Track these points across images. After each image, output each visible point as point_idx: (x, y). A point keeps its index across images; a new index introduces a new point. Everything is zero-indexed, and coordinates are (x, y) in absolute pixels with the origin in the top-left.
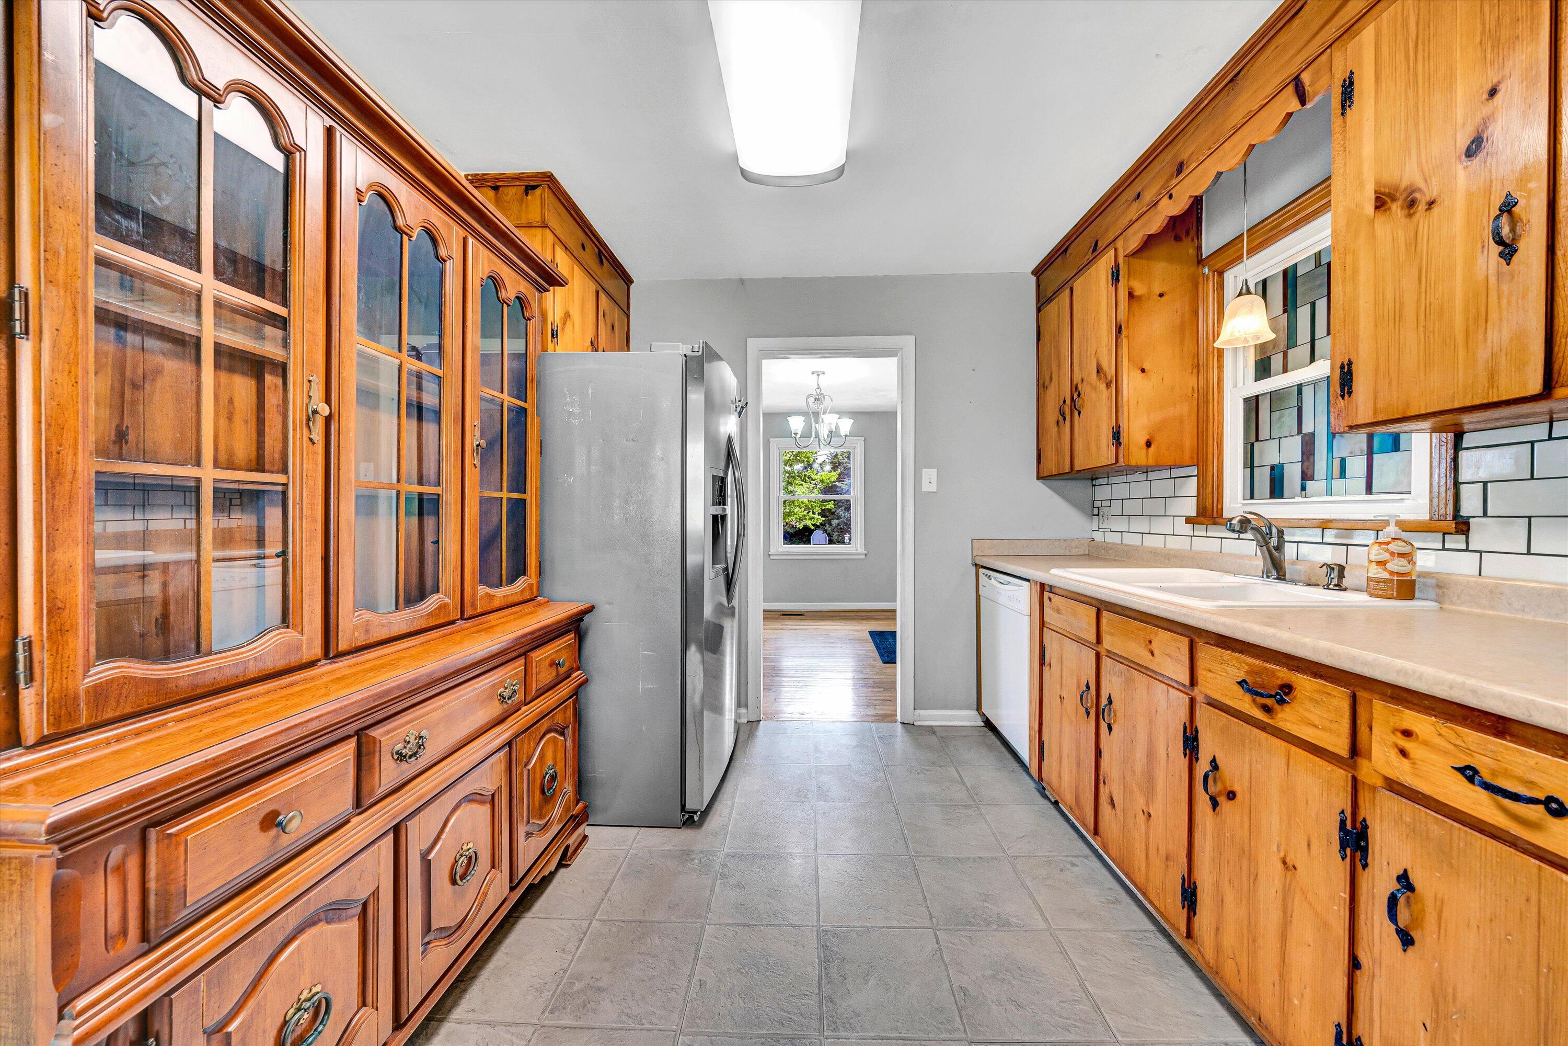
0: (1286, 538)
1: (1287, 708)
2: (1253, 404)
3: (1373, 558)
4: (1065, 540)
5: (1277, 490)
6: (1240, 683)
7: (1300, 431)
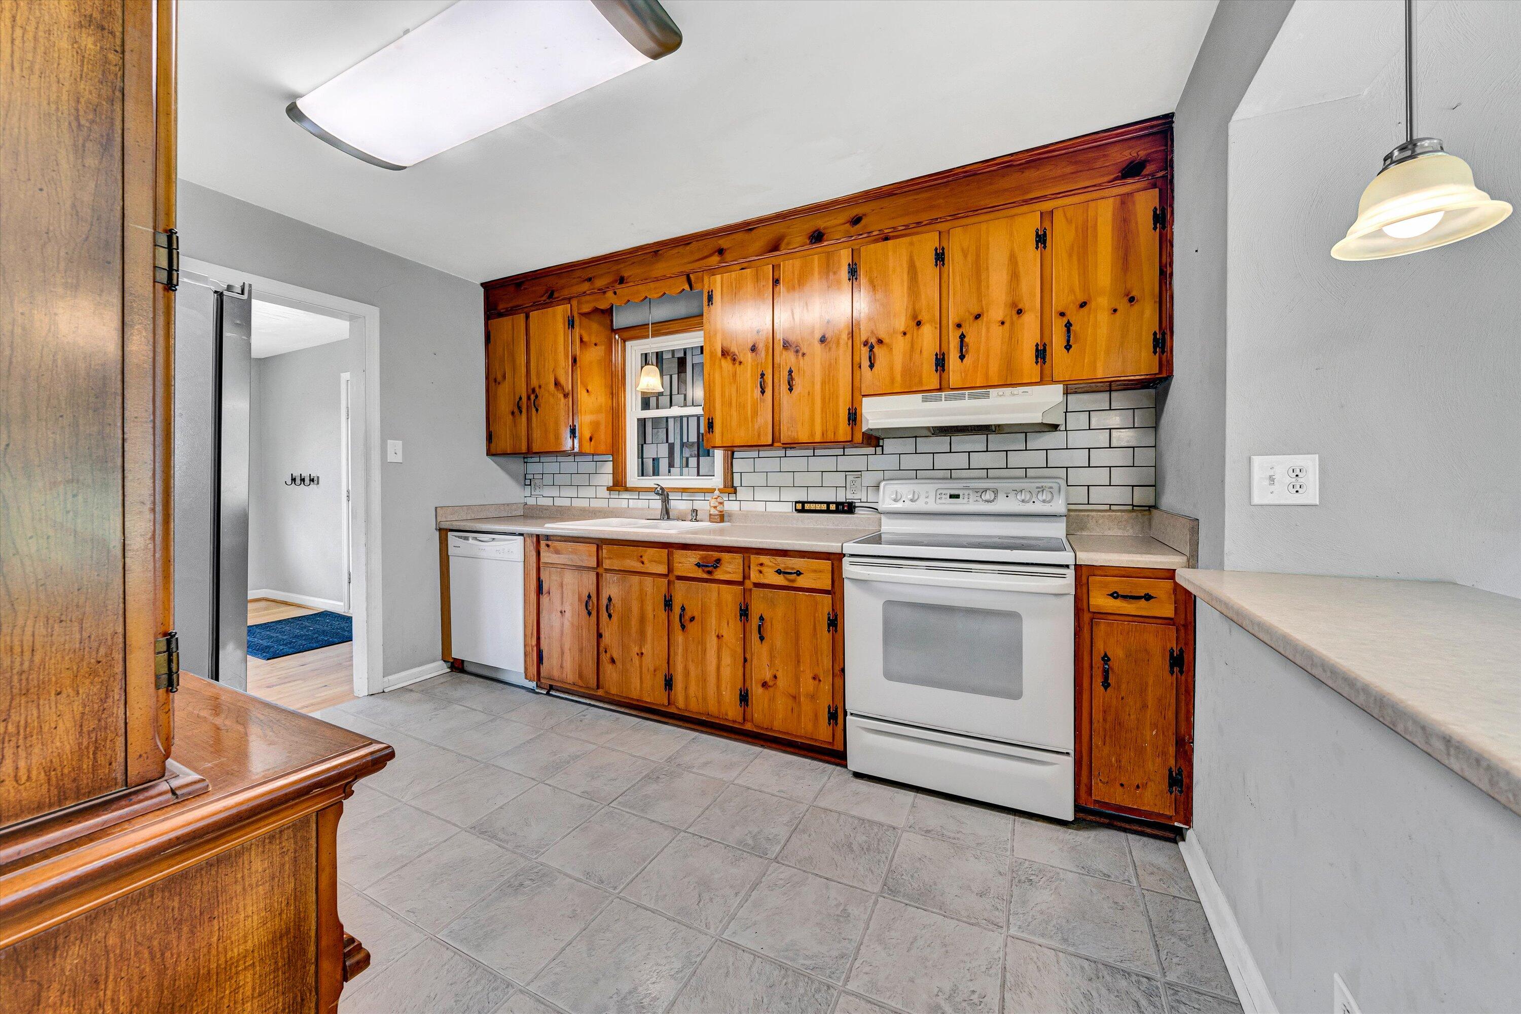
0: (670, 498)
1: (718, 569)
2: (642, 423)
3: (712, 505)
4: (508, 505)
5: (656, 472)
6: (696, 565)
7: (667, 441)
